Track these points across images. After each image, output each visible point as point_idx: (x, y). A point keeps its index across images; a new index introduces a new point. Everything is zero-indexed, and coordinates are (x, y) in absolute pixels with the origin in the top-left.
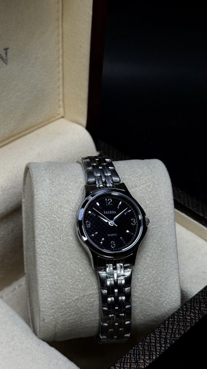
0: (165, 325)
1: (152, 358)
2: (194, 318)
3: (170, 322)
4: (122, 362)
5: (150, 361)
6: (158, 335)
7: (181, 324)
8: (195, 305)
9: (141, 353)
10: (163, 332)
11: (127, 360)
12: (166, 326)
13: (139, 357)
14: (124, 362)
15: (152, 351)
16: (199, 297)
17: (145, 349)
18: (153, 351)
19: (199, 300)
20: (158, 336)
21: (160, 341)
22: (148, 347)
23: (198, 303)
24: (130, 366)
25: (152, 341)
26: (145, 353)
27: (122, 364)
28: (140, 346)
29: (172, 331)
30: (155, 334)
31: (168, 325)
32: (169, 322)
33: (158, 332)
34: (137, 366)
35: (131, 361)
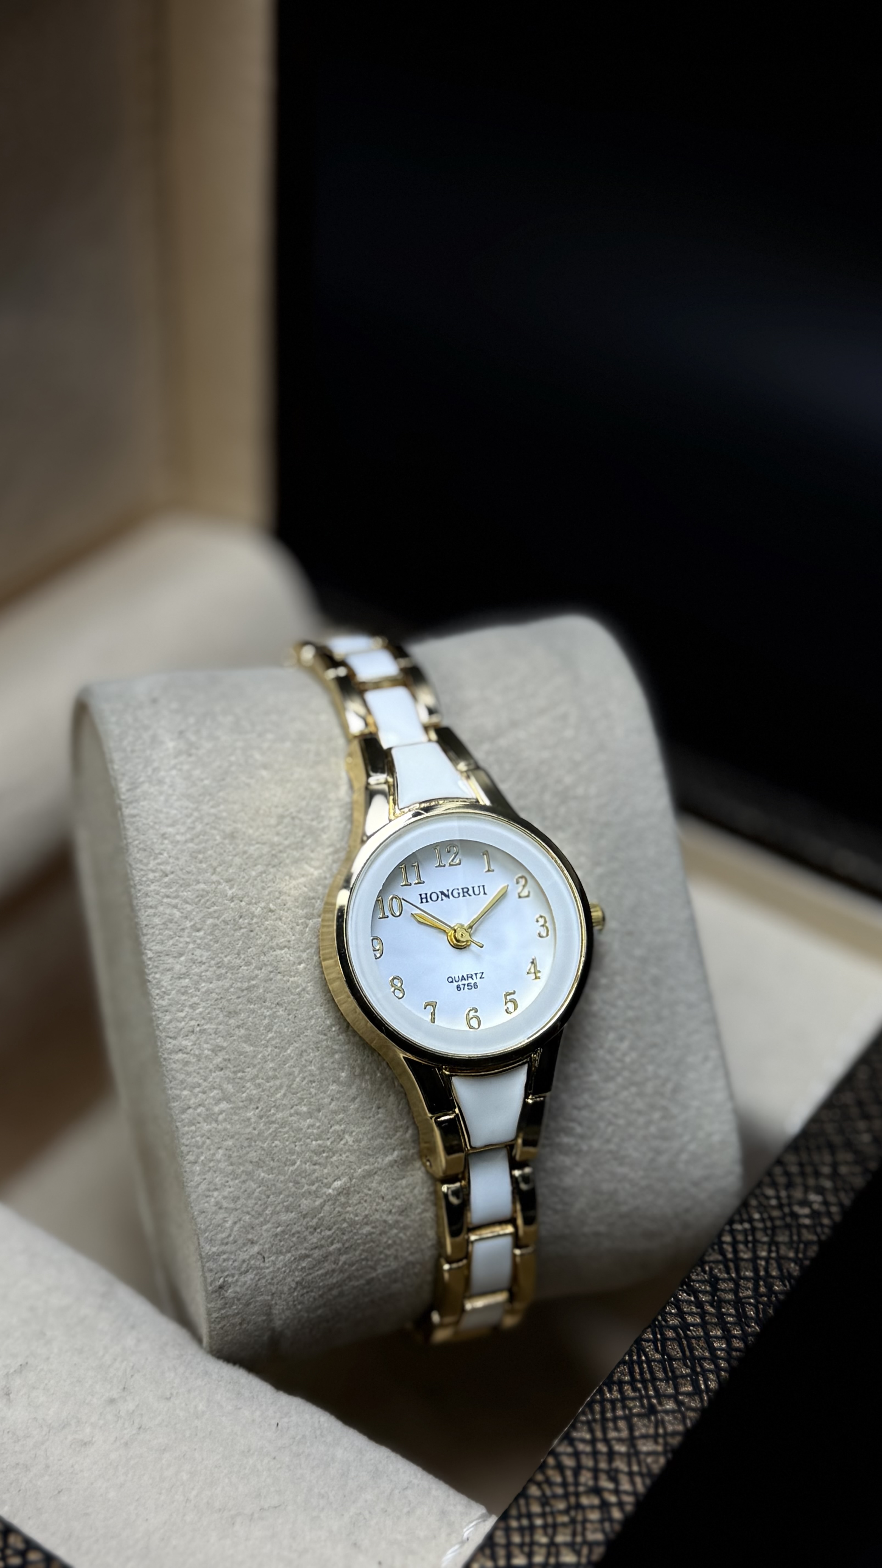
1: (706, 1386)
2: (823, 1209)
3: (741, 1238)
4: (594, 1420)
5: (701, 1400)
11: (614, 1412)
12: (730, 1255)
15: (700, 1360)
17: (669, 1355)
20: (708, 1298)
21: (720, 1316)
22: (681, 1345)
24: (631, 1428)
25: (689, 1319)
26: (673, 1371)
27: (597, 1427)
28: (649, 1347)
29: (756, 1270)
30: (694, 1292)
31: (735, 1251)
32: (733, 1237)
33: (702, 1282)
34: (656, 1429)
35: (630, 1409)
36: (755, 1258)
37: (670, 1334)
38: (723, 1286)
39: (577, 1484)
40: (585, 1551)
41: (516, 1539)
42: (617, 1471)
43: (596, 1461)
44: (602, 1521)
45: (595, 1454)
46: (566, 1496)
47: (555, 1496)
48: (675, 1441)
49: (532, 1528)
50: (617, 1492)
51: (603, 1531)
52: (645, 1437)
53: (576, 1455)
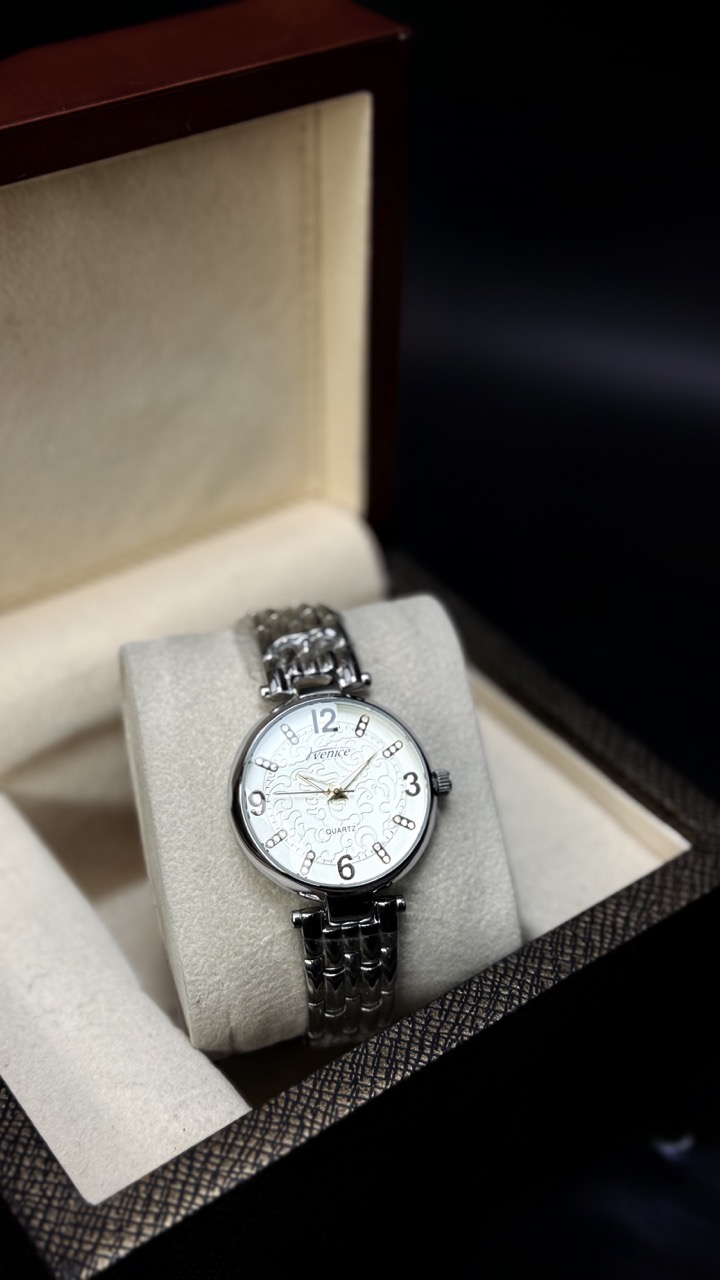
0: (442, 1005)
1: (394, 1077)
2: (517, 994)
3: (458, 998)
4: (319, 1079)
5: (387, 1084)
6: (420, 1024)
7: (484, 1004)
8: (529, 964)
9: (370, 1064)
10: (435, 1020)
11: (332, 1077)
12: (446, 1007)
13: (363, 1071)
14: (325, 1079)
15: (397, 1062)
16: (543, 945)
17: (380, 1054)
18: (401, 1061)
19: (541, 953)
20: (421, 1028)
21: (422, 1040)
22: (390, 1049)
23: (537, 961)
24: (337, 1090)
25: (403, 1037)
26: (378, 1064)
27: (319, 1083)
28: (371, 1047)
29: (457, 1019)
30: (414, 1022)
31: (451, 1006)
32: (454, 997)
33: (421, 1018)
34: (352, 1093)
35: (343, 1078)
36: (461, 1012)
37: (387, 1042)
38: (432, 1023)
39: (292, 1110)
40: (278, 1147)
41: (244, 1131)
42: (318, 1110)
43: (308, 1101)
44: (295, 1135)
45: (309, 1098)
46: (282, 1116)
47: (277, 1114)
48: (360, 1103)
49: (255, 1128)
50: (313, 1122)
51: (295, 1141)
52: (344, 1096)
53: (300, 1095)
